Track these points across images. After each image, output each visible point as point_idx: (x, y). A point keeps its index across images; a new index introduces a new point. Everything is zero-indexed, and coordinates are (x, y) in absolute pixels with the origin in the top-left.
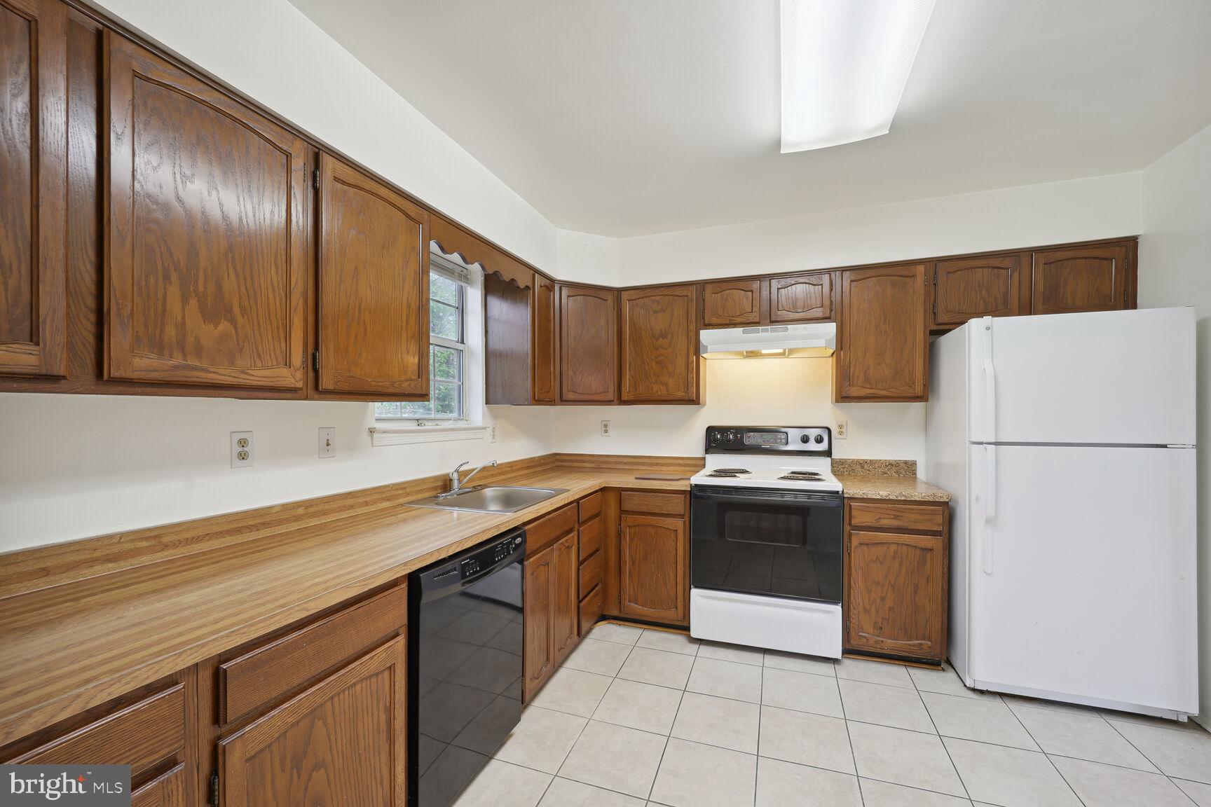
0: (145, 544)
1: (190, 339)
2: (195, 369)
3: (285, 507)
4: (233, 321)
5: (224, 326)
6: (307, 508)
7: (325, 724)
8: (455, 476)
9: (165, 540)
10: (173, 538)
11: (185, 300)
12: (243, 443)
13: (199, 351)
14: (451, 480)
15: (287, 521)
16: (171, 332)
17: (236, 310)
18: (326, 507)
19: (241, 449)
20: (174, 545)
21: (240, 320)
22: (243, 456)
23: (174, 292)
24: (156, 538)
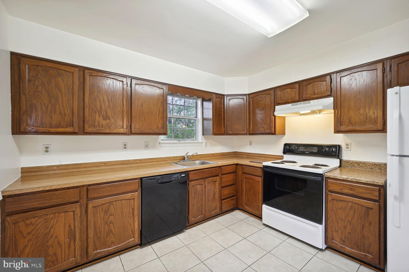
0: (103, 165)
1: (100, 124)
2: (101, 130)
3: (134, 160)
4: (110, 120)
5: (108, 121)
6: (140, 161)
7: (114, 206)
8: (186, 156)
9: (107, 164)
10: (109, 164)
11: (99, 117)
12: (125, 145)
13: (102, 126)
14: (185, 157)
15: (135, 163)
16: (96, 123)
17: (111, 118)
18: (145, 161)
19: (125, 146)
20: (109, 166)
21: (111, 119)
22: (125, 148)
23: (97, 115)
24: (105, 164)
